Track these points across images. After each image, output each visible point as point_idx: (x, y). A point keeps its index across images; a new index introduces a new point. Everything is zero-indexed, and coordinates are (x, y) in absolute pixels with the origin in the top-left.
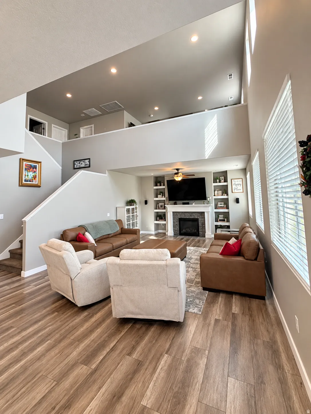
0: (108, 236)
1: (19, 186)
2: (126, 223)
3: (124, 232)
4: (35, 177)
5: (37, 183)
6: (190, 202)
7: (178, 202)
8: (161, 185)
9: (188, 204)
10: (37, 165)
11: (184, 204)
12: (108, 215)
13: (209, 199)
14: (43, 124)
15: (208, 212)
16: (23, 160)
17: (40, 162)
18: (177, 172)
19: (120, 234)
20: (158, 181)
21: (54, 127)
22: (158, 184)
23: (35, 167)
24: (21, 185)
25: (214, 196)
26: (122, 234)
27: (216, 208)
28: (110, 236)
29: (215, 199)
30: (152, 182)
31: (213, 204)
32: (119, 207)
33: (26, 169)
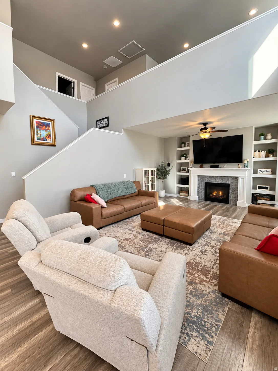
0: (123, 197)
1: (32, 144)
2: (144, 185)
3: (141, 194)
4: (49, 136)
5: (52, 142)
6: (220, 165)
7: (205, 165)
8: (185, 147)
9: (217, 167)
10: (51, 123)
11: (212, 167)
12: (125, 176)
13: (246, 162)
14: (72, 83)
15: (243, 178)
16: (33, 117)
17: (53, 120)
18: (204, 127)
19: (137, 195)
20: (183, 141)
21: (82, 85)
22: (183, 145)
23: (48, 125)
24: (34, 143)
25: (254, 157)
26: (139, 195)
27: (255, 172)
28: (126, 197)
29: (254, 161)
30: (176, 143)
31: (251, 168)
32: (137, 169)
33: (37, 127)
